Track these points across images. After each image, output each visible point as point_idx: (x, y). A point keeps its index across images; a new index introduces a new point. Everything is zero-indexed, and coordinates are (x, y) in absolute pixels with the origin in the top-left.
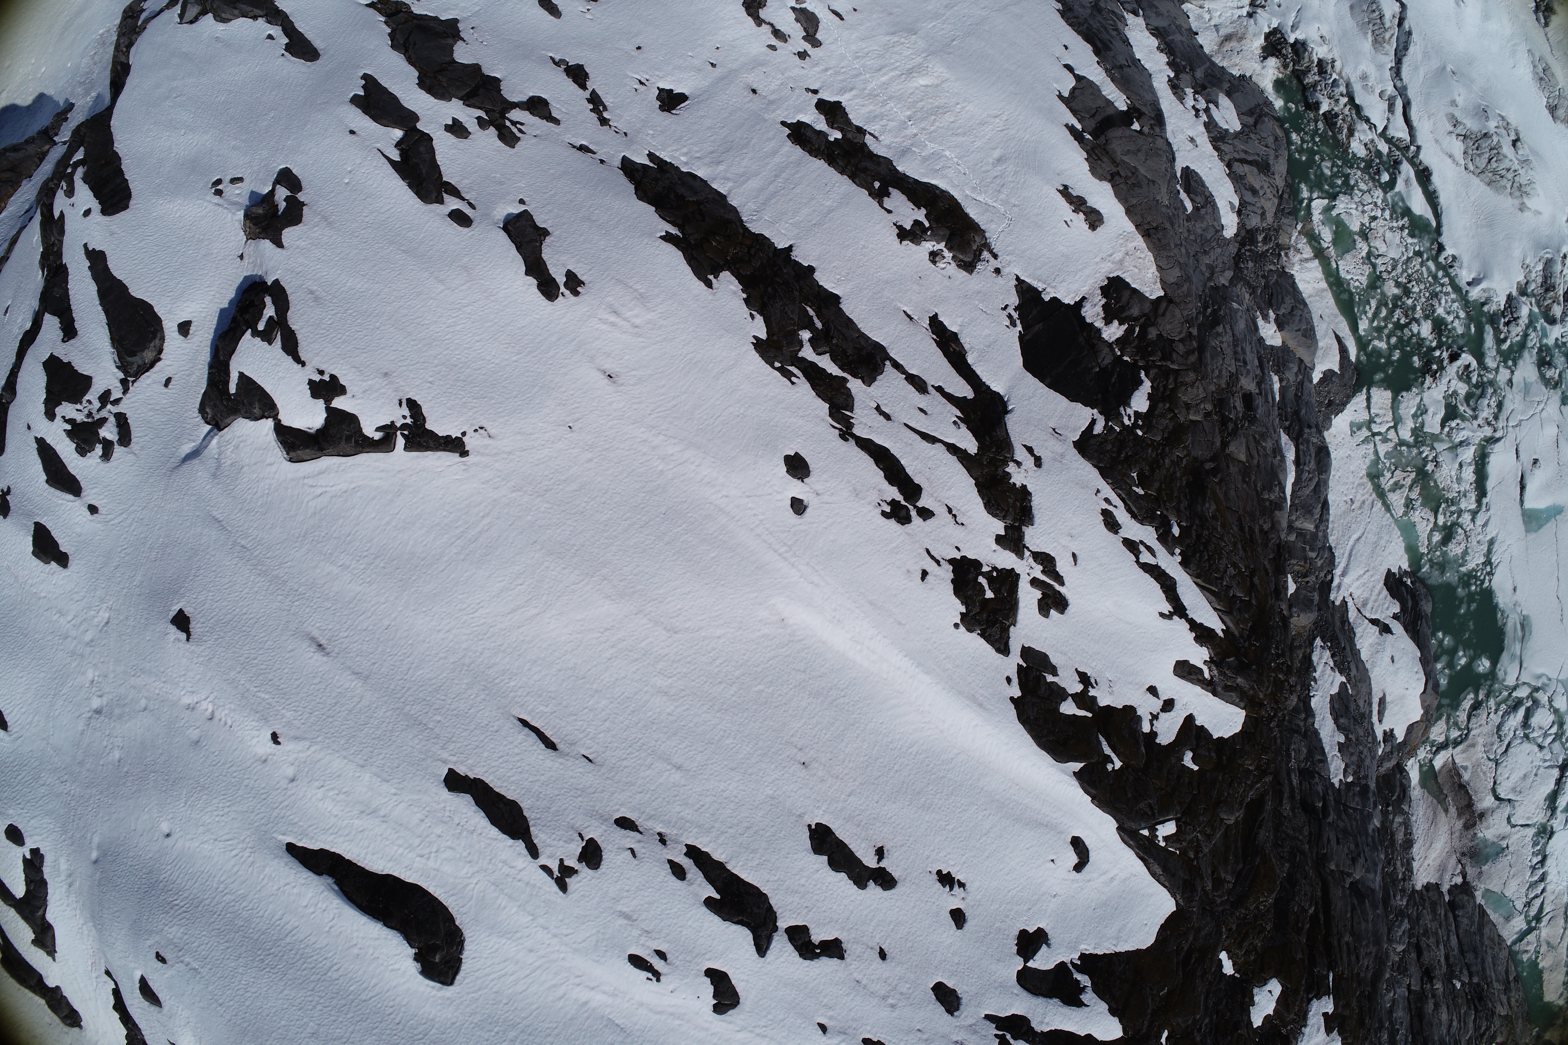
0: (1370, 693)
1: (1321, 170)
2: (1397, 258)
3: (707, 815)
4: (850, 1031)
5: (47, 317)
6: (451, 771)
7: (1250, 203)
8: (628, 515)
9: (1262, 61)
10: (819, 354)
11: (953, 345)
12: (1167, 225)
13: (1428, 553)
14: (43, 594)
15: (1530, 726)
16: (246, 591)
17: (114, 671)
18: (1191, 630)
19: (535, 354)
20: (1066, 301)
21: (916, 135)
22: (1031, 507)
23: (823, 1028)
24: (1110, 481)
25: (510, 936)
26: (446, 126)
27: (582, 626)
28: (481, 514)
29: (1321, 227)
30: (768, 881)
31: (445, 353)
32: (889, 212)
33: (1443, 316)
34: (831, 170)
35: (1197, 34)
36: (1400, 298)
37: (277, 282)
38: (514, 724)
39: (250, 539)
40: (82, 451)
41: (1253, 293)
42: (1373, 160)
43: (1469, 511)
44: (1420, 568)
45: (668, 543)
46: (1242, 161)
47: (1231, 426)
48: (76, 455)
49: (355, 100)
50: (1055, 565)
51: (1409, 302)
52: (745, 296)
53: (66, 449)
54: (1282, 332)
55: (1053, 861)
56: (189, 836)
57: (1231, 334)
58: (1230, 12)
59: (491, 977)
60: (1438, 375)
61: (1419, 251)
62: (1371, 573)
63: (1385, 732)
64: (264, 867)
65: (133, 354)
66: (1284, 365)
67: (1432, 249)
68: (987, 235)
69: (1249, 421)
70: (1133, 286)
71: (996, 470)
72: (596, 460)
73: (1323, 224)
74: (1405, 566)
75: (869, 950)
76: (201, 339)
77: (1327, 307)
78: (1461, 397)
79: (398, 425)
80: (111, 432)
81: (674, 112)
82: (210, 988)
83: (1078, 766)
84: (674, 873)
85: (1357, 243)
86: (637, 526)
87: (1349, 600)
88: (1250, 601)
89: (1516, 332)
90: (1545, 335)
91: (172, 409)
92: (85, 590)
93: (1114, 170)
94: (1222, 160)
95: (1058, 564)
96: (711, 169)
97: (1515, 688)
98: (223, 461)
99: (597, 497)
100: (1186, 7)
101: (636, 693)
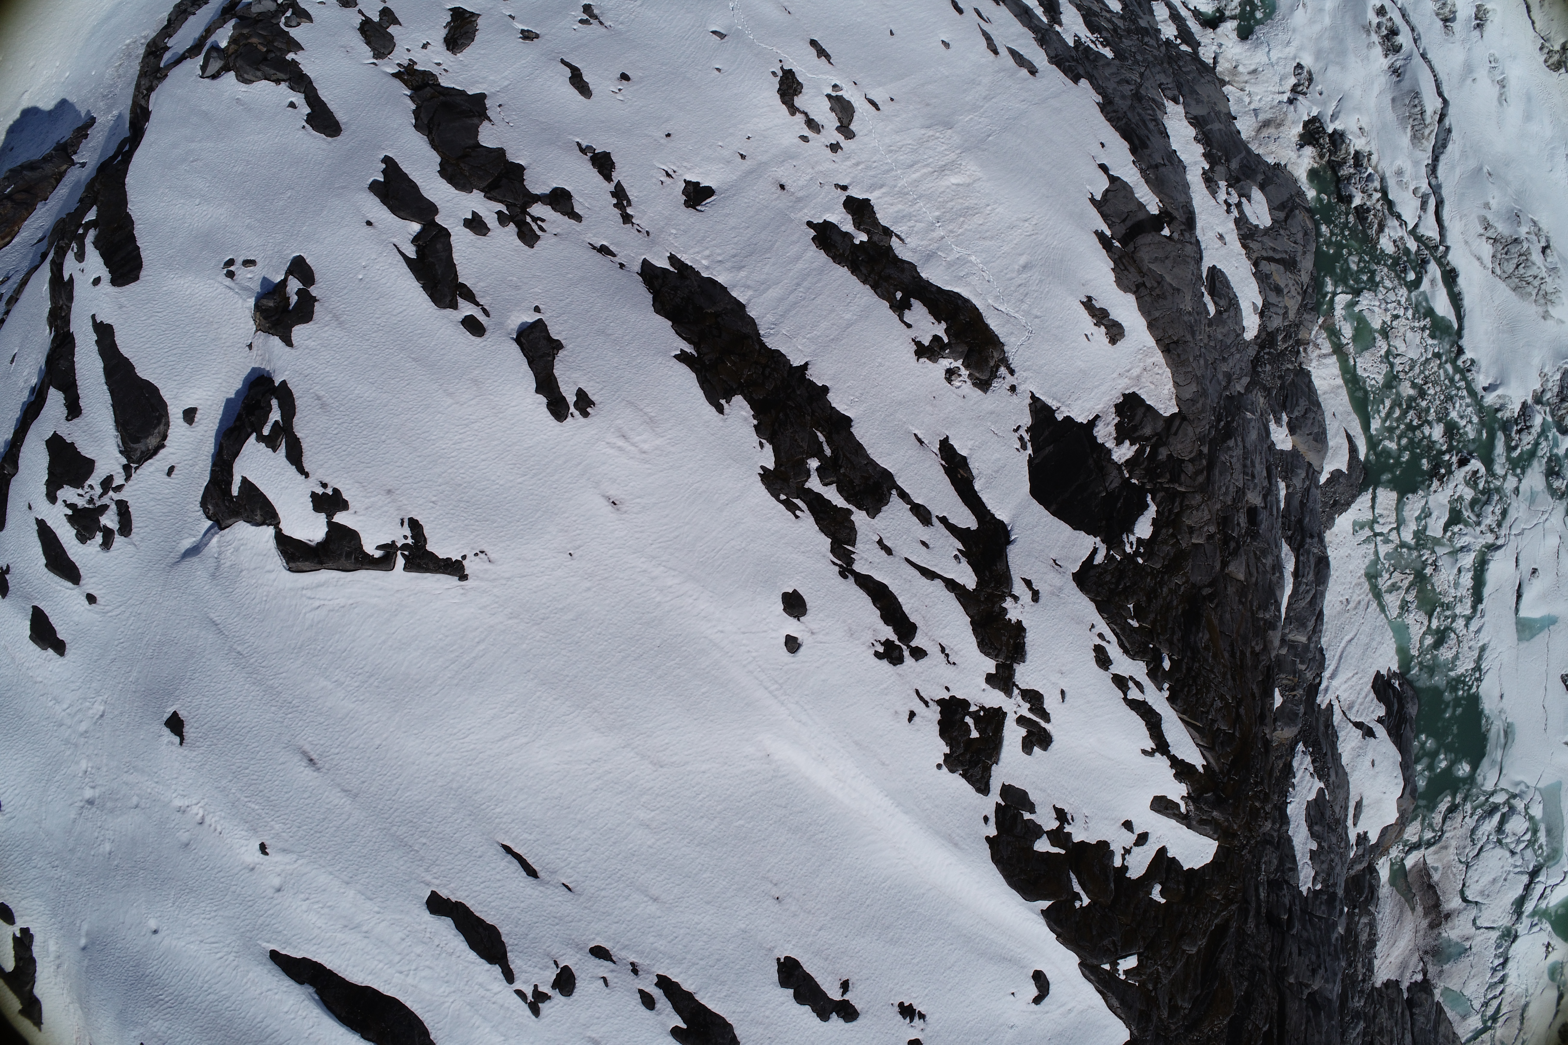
0: (1348, 798)
1: (1348, 264)
2: (1415, 358)
3: (680, 946)
5: (52, 391)
6: (433, 893)
7: (1273, 303)
8: (623, 646)
9: (1298, 150)
10: (826, 485)
11: (961, 472)
12: (1189, 337)
13: (1419, 656)
14: (39, 679)
15: (1504, 832)
16: (240, 699)
17: (107, 765)
18: (1172, 767)
19: (540, 477)
20: (1079, 420)
21: (943, 238)
22: (1024, 643)
24: (1106, 616)
26: (466, 220)
27: (570, 756)
28: (477, 640)
30: (734, 1012)
31: (450, 471)
32: (909, 326)
33: (1456, 420)
34: (853, 277)
35: (1235, 118)
37: (284, 383)
38: (498, 851)
39: (246, 645)
40: (83, 537)
41: (1268, 397)
42: (1400, 258)
43: (1463, 616)
44: (1409, 670)
45: (660, 677)
46: (1270, 259)
47: (1233, 545)
48: (76, 542)
49: (375, 187)
50: (1043, 703)
51: (1424, 404)
52: (755, 422)
53: (66, 534)
54: (1294, 437)
55: (1013, 994)
56: (176, 936)
57: (1241, 447)
58: (1271, 96)
60: (1445, 479)
61: (1438, 352)
62: (1359, 675)
63: (1359, 835)
64: (248, 972)
65: (137, 440)
66: (1292, 471)
68: (1006, 348)
69: (1252, 537)
70: (1148, 403)
71: (993, 607)
72: (594, 589)
73: (1345, 319)
74: (1395, 668)
76: (206, 428)
77: (1341, 405)
78: (1467, 502)
79: (399, 545)
80: (112, 521)
81: (699, 208)
83: (1047, 905)
84: (644, 1003)
85: (1377, 341)
86: (630, 659)
87: (1335, 703)
88: (1233, 734)
89: (1528, 440)
90: (1556, 444)
91: (173, 500)
92: (81, 680)
93: (1140, 280)
94: (1249, 258)
95: (1045, 701)
96: (732, 275)
97: (1492, 794)
98: (222, 561)
99: (592, 627)
100: (1227, 89)
101: (618, 825)
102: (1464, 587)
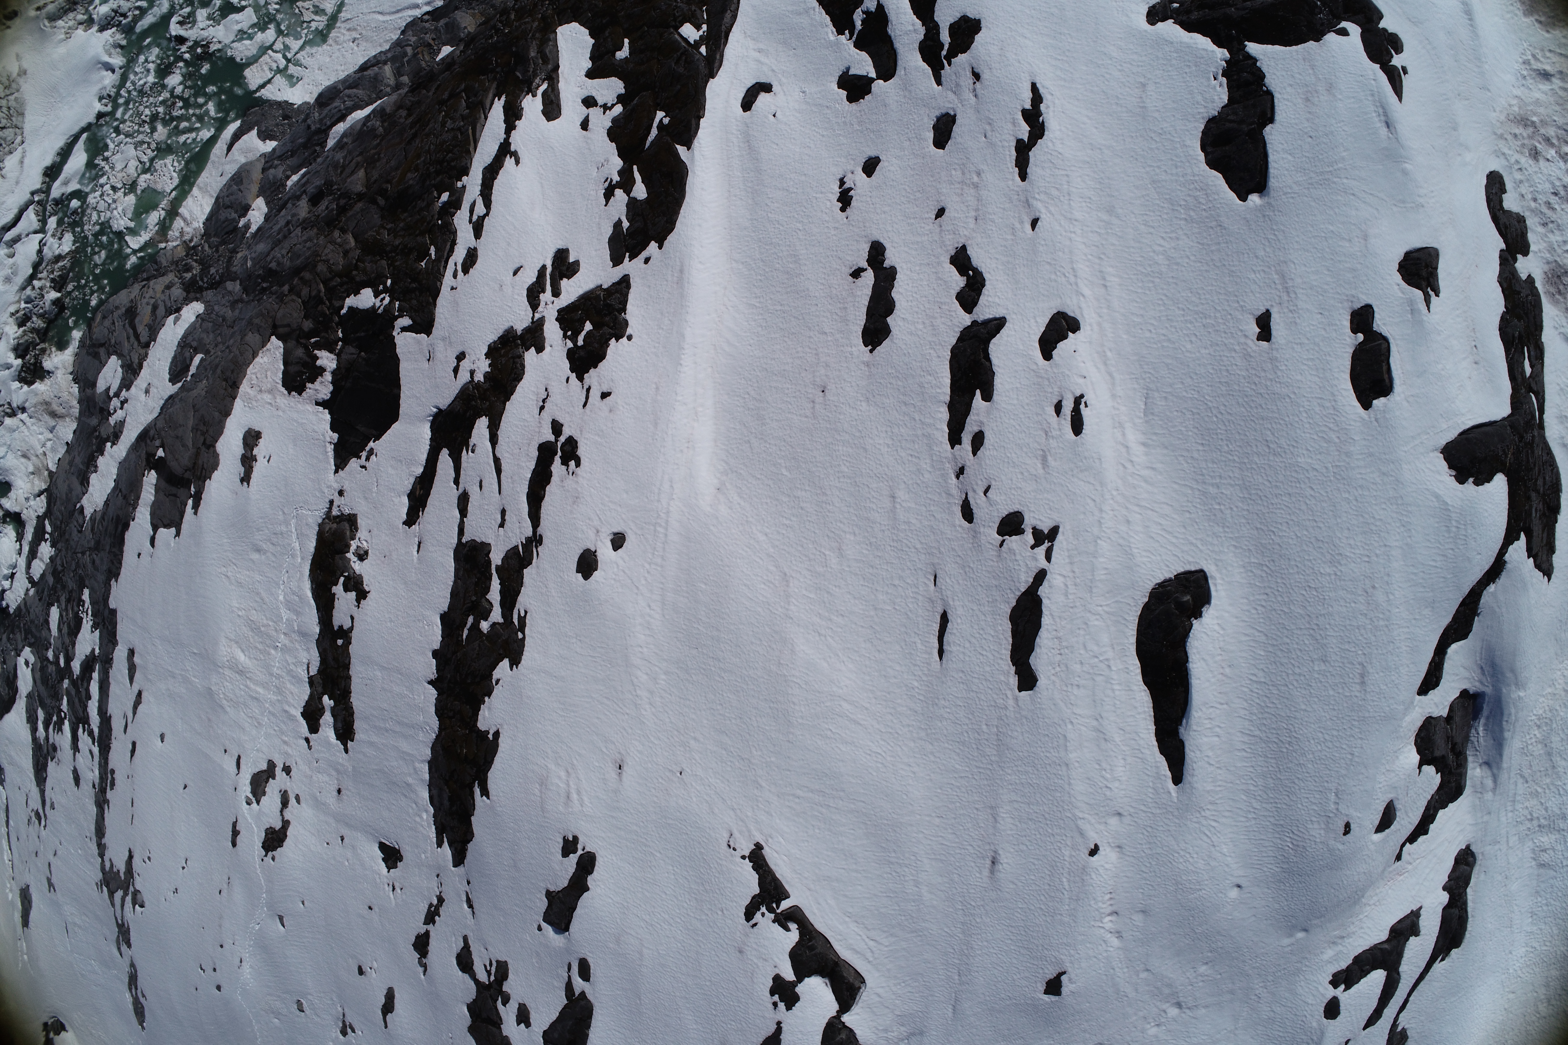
1: (105, 260)
4: (1023, 198)
6: (1021, 689)
7: (165, 306)
8: (717, 678)
9: (53, 373)
10: (491, 605)
11: (418, 492)
12: (219, 371)
16: (992, 950)
17: (1136, 1014)
18: (514, 128)
19: (643, 841)
20: (328, 417)
21: (285, 634)
22: (498, 339)
23: (1034, 223)
24: (439, 283)
25: (1127, 549)
26: (527, 1027)
27: (830, 657)
28: (797, 800)
29: (151, 227)
30: (939, 357)
31: (692, 914)
32: (352, 618)
34: (353, 687)
35: (67, 443)
36: (163, 119)
38: (947, 661)
39: (949, 974)
41: (234, 251)
45: (717, 630)
46: (137, 336)
47: (342, 202)
50: (533, 284)
52: (486, 699)
54: (250, 203)
55: (774, 116)
56: (1226, 869)
57: (273, 252)
58: (31, 428)
59: (1174, 540)
60: (204, 43)
64: (1208, 792)
66: (275, 183)
68: (320, 521)
69: (332, 187)
70: (282, 367)
71: (487, 390)
72: (692, 735)
73: (147, 227)
75: (943, 227)
77: (211, 175)
79: (772, 916)
81: (397, 847)
82: (1344, 772)
83: (681, 150)
84: (982, 444)
86: (721, 665)
88: (464, 91)
93: (204, 449)
94: (146, 355)
95: (530, 283)
96: (417, 789)
98: (905, 1034)
99: (720, 714)
100: (53, 467)
101: (856, 574)
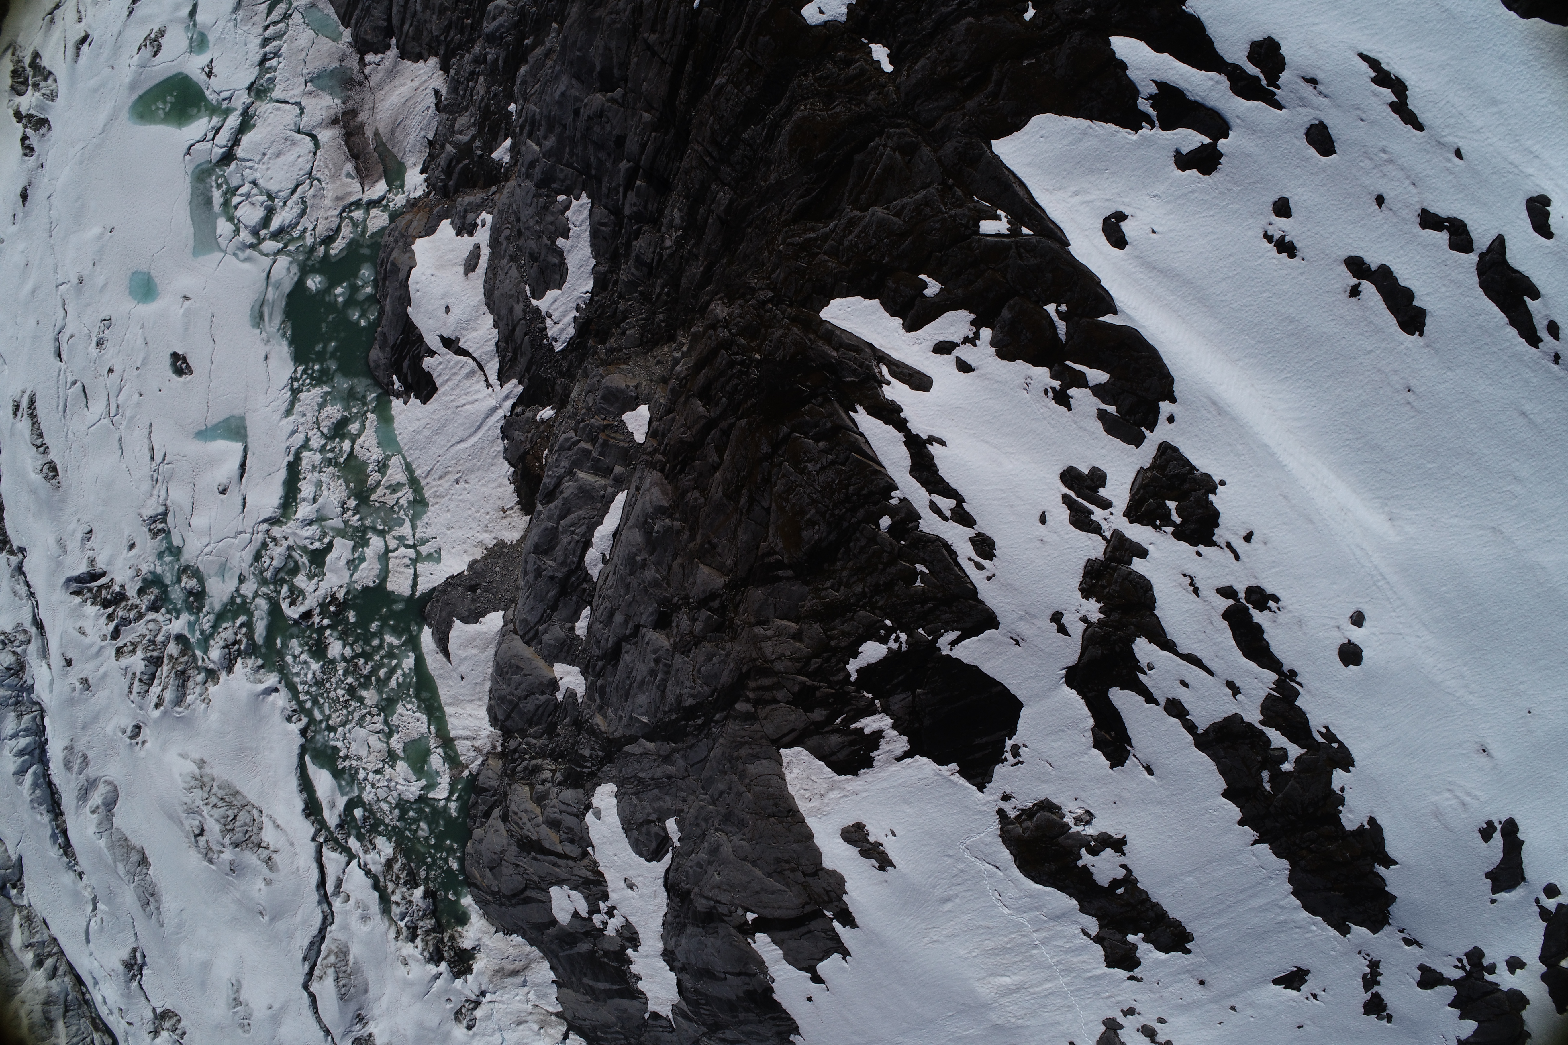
0: (488, 280)
4: (1434, 143)
7: (564, 814)
9: (479, 946)
11: (1107, 738)
12: (745, 816)
20: (925, 760)
21: (1036, 932)
22: (1084, 577)
23: (1458, 154)
26: (1522, 969)
32: (1123, 866)
34: (1167, 907)
41: (583, 722)
46: (565, 857)
50: (1072, 517)
52: (1341, 808)
54: (550, 676)
55: (1155, 232)
57: (668, 693)
58: (504, 999)
62: (453, 405)
63: (472, 235)
66: (561, 643)
67: (315, 732)
68: (998, 833)
70: (822, 764)
71: (1118, 618)
72: (1517, 683)
74: (398, 403)
75: (1393, 208)
77: (450, 686)
81: (1296, 970)
83: (1108, 319)
84: (1557, 329)
87: (494, 382)
94: (594, 862)
97: (279, 252)
100: (557, 1010)
102: (310, 481)
